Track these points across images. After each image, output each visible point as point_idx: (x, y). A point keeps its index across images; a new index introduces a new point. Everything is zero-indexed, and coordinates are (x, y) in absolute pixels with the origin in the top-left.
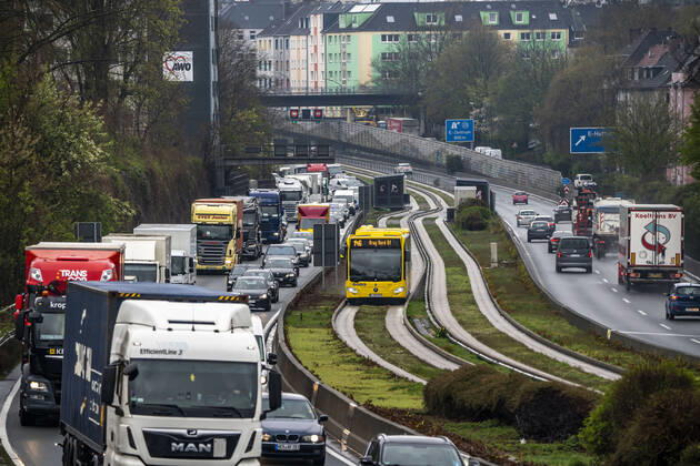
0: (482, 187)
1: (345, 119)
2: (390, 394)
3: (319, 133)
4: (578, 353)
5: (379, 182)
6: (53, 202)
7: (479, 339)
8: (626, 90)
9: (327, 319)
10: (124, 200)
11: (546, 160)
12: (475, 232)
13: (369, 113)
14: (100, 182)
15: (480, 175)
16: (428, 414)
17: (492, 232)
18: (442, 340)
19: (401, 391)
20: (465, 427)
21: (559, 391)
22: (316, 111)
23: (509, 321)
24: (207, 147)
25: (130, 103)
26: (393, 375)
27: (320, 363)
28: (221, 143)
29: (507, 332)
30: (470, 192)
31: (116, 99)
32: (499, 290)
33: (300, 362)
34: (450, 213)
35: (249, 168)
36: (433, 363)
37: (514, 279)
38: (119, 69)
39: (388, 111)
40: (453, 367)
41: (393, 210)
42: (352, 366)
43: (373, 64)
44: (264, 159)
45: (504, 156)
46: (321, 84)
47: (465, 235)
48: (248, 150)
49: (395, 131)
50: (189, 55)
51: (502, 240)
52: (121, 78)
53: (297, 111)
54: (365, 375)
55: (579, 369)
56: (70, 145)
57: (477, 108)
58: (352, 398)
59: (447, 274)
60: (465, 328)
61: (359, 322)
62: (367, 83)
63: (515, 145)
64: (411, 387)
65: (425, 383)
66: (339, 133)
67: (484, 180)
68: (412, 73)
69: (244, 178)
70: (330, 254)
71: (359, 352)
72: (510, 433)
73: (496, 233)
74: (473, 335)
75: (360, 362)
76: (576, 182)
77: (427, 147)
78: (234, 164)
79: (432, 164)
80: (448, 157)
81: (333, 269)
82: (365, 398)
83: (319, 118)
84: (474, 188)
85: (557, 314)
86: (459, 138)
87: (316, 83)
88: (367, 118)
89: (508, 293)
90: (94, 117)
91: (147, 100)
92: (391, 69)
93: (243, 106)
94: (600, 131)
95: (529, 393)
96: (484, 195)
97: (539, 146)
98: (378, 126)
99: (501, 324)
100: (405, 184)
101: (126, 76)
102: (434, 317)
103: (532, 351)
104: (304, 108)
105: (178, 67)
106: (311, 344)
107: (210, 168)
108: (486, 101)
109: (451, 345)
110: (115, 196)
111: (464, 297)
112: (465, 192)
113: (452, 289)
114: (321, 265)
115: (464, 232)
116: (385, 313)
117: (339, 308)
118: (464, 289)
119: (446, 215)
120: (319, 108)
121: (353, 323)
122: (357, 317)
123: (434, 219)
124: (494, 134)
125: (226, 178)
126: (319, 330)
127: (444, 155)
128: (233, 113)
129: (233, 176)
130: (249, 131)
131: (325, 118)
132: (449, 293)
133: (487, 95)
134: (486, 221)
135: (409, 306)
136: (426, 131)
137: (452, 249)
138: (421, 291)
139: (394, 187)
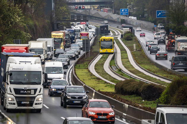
0: (131, 28)
1: (91, 9)
2: (105, 88)
3: (84, 13)
4: (159, 75)
5: (101, 27)
6: (7, 34)
7: (131, 72)
9: (87, 66)
10: (28, 33)
11: (149, 20)
12: (129, 41)
13: (98, 7)
14: (20, 28)
15: (130, 25)
16: (116, 93)
17: (134, 41)
18: (120, 72)
19: (108, 87)
20: (127, 97)
21: (154, 86)
23: (139, 67)
24: (51, 18)
25: (29, 5)
26: (106, 82)
27: (85, 79)
28: (55, 16)
29: (138, 69)
31: (25, 4)
32: (136, 58)
33: (79, 79)
34: (122, 36)
35: (64, 23)
36: (117, 79)
37: (140, 54)
39: (103, 7)
40: (123, 80)
41: (106, 35)
42: (94, 80)
44: (68, 21)
45: (137, 19)
47: (126, 42)
48: (63, 18)
49: (106, 12)
51: (137, 43)
53: (77, 7)
54: (98, 82)
55: (159, 80)
56: (11, 17)
57: (129, 5)
58: (94, 89)
59: (121, 53)
60: (126, 69)
63: (140, 16)
64: (111, 86)
65: (115, 84)
66: (89, 13)
67: (132, 26)
69: (62, 26)
70: (87, 48)
71: (96, 76)
72: (140, 98)
73: (135, 41)
74: (129, 70)
75: (96, 79)
76: (158, 26)
77: (115, 17)
78: (59, 22)
79: (116, 22)
81: (88, 52)
82: (98, 89)
84: (129, 28)
85: (153, 64)
88: (97, 9)
89: (139, 58)
90: (18, 9)
91: (34, 4)
93: (62, 5)
94: (165, 11)
95: (145, 87)
96: (132, 30)
97: (147, 16)
98: (101, 11)
99: (137, 67)
100: (109, 28)
102: (117, 66)
103: (146, 75)
104: (79, 6)
106: (82, 74)
107: (52, 24)
108: (132, 3)
110: (25, 32)
111: (126, 60)
112: (126, 29)
113: (123, 57)
114: (85, 51)
115: (126, 41)
116: (103, 65)
117: (90, 63)
118: (126, 57)
119: (121, 36)
120: (84, 6)
121: (94, 68)
122: (95, 66)
123: (117, 37)
124: (134, 13)
125: (57, 26)
126: (85, 70)
127: (120, 19)
128: (59, 8)
129: (59, 26)
130: (63, 13)
131: (85, 9)
132: (122, 59)
133: (132, 2)
134: (132, 38)
135: (110, 63)
136: (115, 12)
137: (122, 46)
138: (114, 58)
139: (105, 28)
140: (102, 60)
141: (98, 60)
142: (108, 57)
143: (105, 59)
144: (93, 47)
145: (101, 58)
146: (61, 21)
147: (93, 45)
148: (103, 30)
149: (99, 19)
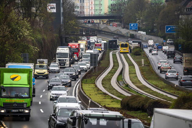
0: (140, 43)
1: (100, 23)
2: (111, 103)
3: (93, 27)
4: (166, 91)
5: (110, 41)
6: (15, 47)
7: (138, 87)
8: (182, 15)
9: (94, 81)
10: (36, 47)
11: (159, 35)
12: (138, 56)
13: (107, 21)
14: (28, 42)
15: (139, 39)
16: (122, 109)
17: (143, 56)
18: (127, 87)
19: (114, 102)
20: (132, 113)
21: (160, 102)
22: (92, 21)
23: (147, 82)
24: (60, 31)
25: (38, 18)
26: (112, 98)
27: (91, 94)
28: (64, 30)
29: (146, 85)
30: (136, 44)
31: (34, 17)
32: (144, 73)
33: (85, 94)
35: (72, 37)
36: (124, 94)
37: (149, 70)
38: (34, 9)
39: (113, 21)
40: (130, 95)
41: (114, 50)
42: (100, 95)
43: (109, 7)
44: (76, 35)
45: (146, 34)
46: (93, 13)
47: (135, 57)
48: (72, 32)
49: (115, 27)
50: (55, 5)
51: (145, 58)
52: (35, 11)
53: (86, 21)
54: (104, 98)
55: (166, 96)
56: (20, 31)
57: (139, 20)
58: (100, 104)
59: (129, 68)
60: (134, 84)
61: (103, 82)
62: (107, 13)
63: (150, 31)
64: (117, 101)
65: (121, 100)
66: (98, 28)
67: (140, 41)
68: (120, 10)
69: (71, 40)
70: (95, 62)
71: (103, 91)
72: (145, 115)
73: (144, 56)
74: (136, 86)
75: (103, 94)
76: (167, 41)
77: (124, 31)
78: (68, 36)
79: (125, 36)
80: (130, 34)
81: (96, 67)
82: (104, 104)
83: (93, 23)
84: (138, 43)
85: (161, 80)
86: (133, 29)
87: (92, 13)
88: (107, 23)
89: (147, 74)
90: (27, 23)
91: (42, 18)
92: (114, 9)
93: (71, 19)
94: (174, 26)
95: (151, 103)
96: (140, 45)
97: (157, 31)
98: (110, 25)
99: (144, 83)
100: (118, 42)
101: (36, 11)
102: (125, 81)
103: (153, 90)
104: (89, 20)
105: (52, 8)
106: (89, 89)
107: (61, 38)
108: (141, 18)
109: (129, 89)
110: (33, 46)
111: (134, 75)
113: (131, 73)
114: (92, 66)
116: (111, 80)
117: (97, 78)
118: (134, 72)
120: (93, 20)
121: (101, 82)
122: (102, 81)
124: (144, 27)
125: (66, 40)
126: (92, 84)
127: (129, 34)
128: (68, 22)
129: (68, 40)
130: (72, 27)
131: (95, 23)
132: (129, 74)
133: (142, 16)
134: (141, 53)
135: (118, 78)
136: (124, 27)
137: (131, 61)
138: (121, 73)
139: (114, 43)
140: (110, 75)
141: (106, 75)
142: (115, 72)
143: (113, 74)
144: (101, 62)
145: (108, 73)
146: (69, 35)
147: (101, 60)
148: (112, 45)
149: (108, 34)
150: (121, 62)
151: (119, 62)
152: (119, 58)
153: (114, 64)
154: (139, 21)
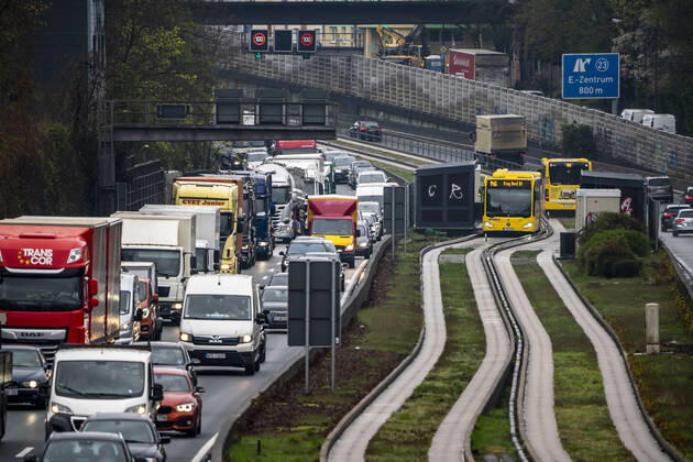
0: (631, 191)
1: (361, 50)
3: (310, 79)
5: (426, 178)
9: (310, 453)
12: (616, 282)
13: (409, 39)
15: (628, 165)
17: (651, 280)
22: (302, 34)
24: (81, 104)
28: (109, 96)
30: (608, 200)
32: (662, 400)
34: (567, 242)
35: (166, 147)
39: (446, 36)
41: (453, 234)
44: (195, 130)
45: (680, 128)
47: (596, 286)
48: (164, 111)
49: (460, 76)
51: (671, 296)
53: (265, 33)
57: (626, 31)
59: (556, 366)
61: (374, 458)
66: (347, 80)
67: (638, 177)
69: (156, 166)
70: (320, 319)
73: (658, 283)
77: (524, 107)
78: (136, 138)
80: (566, 128)
81: (327, 351)
83: (308, 48)
86: (589, 90)
88: (405, 50)
93: (155, 22)
96: (637, 207)
98: (427, 65)
100: (477, 183)
102: (527, 452)
104: (281, 27)
107: (86, 147)
108: (645, 15)
111: (589, 413)
112: (596, 199)
113: (566, 395)
114: (303, 344)
115: (594, 280)
116: (427, 443)
117: (336, 430)
118: (590, 395)
119: (558, 246)
120: (310, 28)
122: (370, 450)
123: (535, 254)
124: (661, 83)
125: (117, 164)
127: (558, 125)
128: (135, 36)
129: (134, 161)
130: (167, 72)
131: (321, 48)
132: (558, 404)
134: (638, 258)
135: (476, 428)
136: (523, 77)
137: (569, 314)
138: (502, 397)
139: (455, 187)
140: (421, 412)
141: (396, 406)
142: (460, 391)
143: (445, 405)
144: (365, 317)
145: (412, 398)
147: (365, 305)
148: (437, 201)
149: (414, 123)
150: (497, 321)
151: (486, 322)
152: (488, 292)
153: (449, 332)
154: (629, 35)
